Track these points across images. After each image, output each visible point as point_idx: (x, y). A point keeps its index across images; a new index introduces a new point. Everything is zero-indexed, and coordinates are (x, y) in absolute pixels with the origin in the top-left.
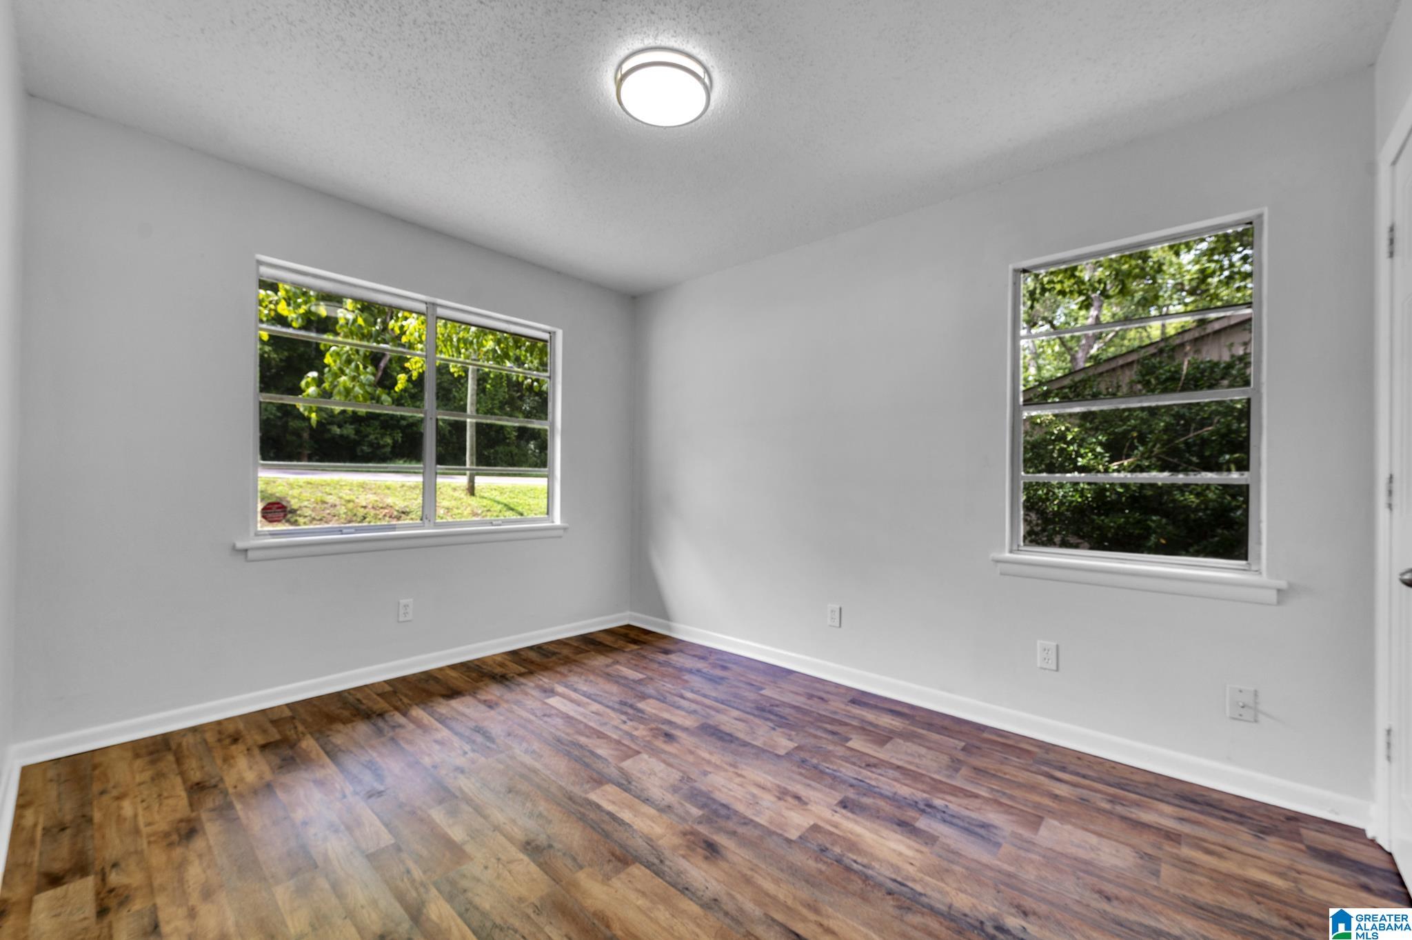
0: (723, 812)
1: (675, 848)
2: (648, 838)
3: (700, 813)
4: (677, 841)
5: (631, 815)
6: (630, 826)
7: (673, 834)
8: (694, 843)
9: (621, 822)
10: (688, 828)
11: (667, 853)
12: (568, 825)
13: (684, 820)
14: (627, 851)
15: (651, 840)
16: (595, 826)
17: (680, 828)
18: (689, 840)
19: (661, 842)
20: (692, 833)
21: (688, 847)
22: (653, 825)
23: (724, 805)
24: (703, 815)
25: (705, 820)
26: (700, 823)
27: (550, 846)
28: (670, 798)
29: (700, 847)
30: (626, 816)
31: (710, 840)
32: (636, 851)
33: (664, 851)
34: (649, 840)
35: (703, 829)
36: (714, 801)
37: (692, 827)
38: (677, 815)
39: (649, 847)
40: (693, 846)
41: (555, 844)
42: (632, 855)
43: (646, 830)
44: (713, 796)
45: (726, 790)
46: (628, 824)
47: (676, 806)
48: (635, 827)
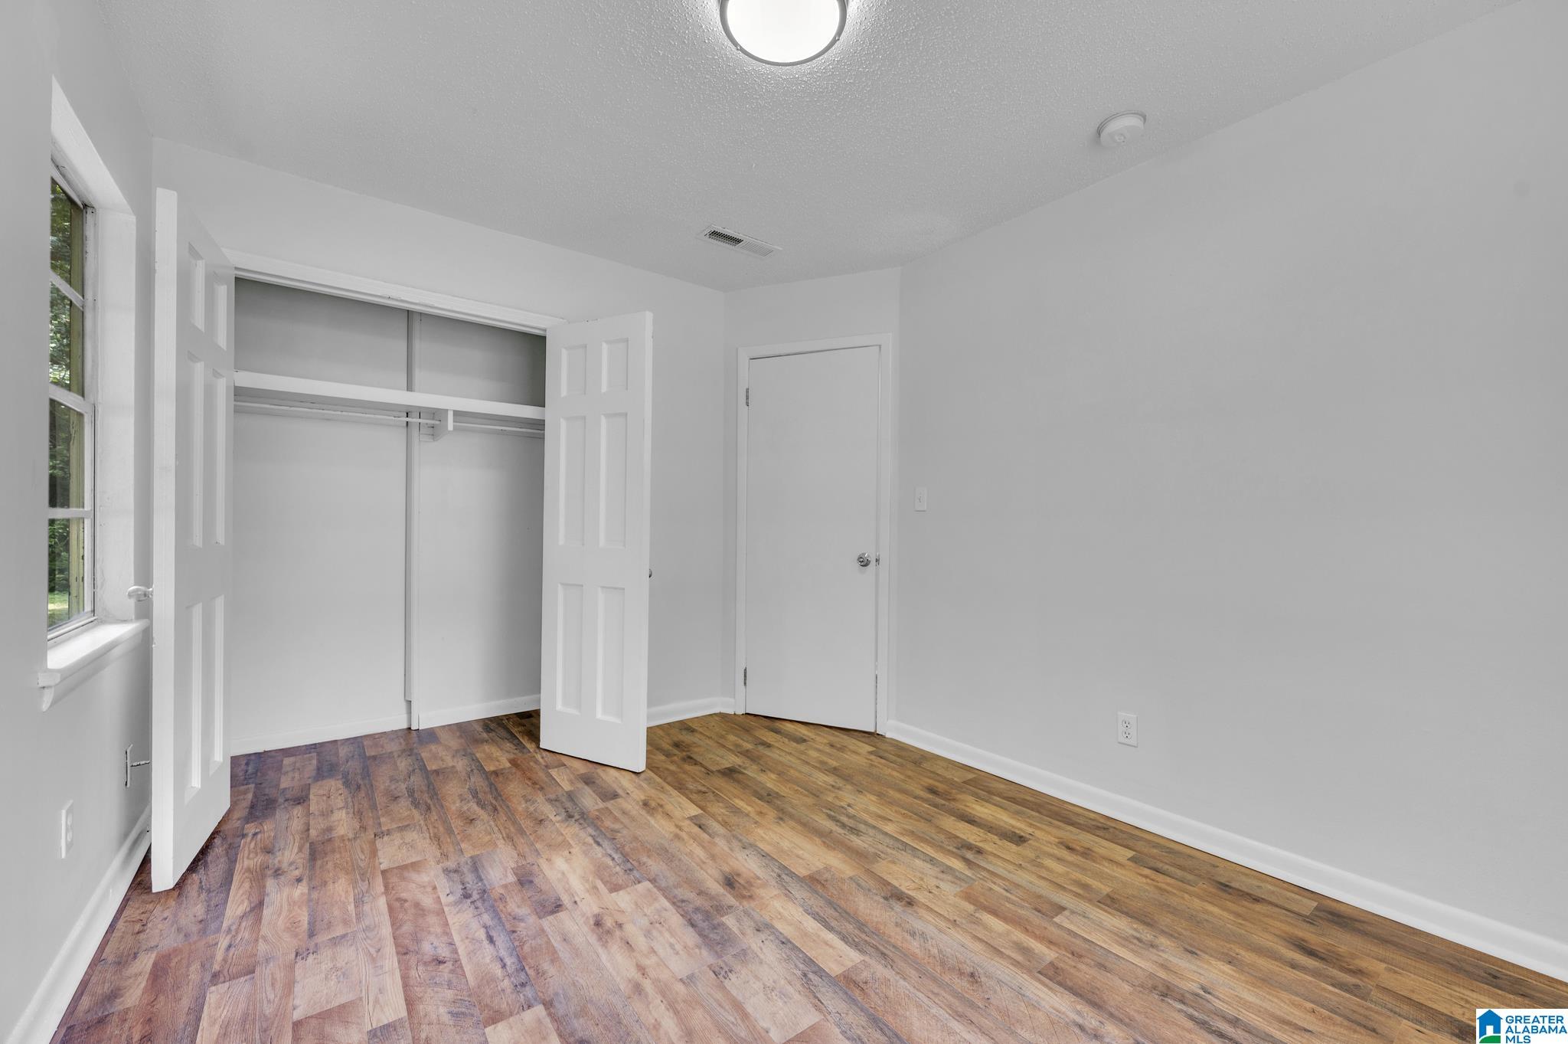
0: (698, 918)
1: (765, 885)
2: (790, 898)
3: (724, 919)
4: (762, 892)
5: (805, 924)
6: (806, 911)
7: (762, 898)
8: (745, 888)
9: (817, 917)
10: (745, 903)
11: (773, 883)
12: (875, 920)
13: (747, 913)
14: (810, 887)
15: (786, 895)
16: (844, 915)
17: (753, 904)
18: (749, 891)
19: (776, 892)
20: (744, 897)
21: (751, 885)
22: (782, 910)
23: (693, 925)
24: (723, 916)
25: (721, 909)
26: (730, 907)
27: (886, 899)
28: (753, 942)
29: (740, 884)
30: (811, 925)
31: (728, 888)
32: (801, 886)
33: (776, 884)
34: (788, 894)
35: (729, 899)
36: (701, 934)
37: (740, 903)
38: (752, 918)
39: (789, 888)
40: (746, 885)
41: (882, 900)
42: (806, 884)
43: (790, 906)
44: (698, 939)
45: (678, 947)
46: (809, 914)
47: (749, 931)
48: (801, 909)
